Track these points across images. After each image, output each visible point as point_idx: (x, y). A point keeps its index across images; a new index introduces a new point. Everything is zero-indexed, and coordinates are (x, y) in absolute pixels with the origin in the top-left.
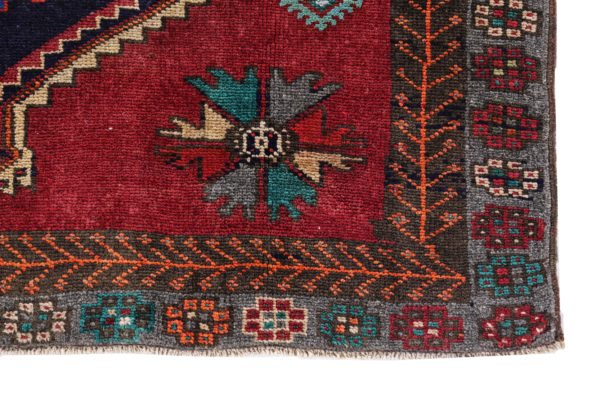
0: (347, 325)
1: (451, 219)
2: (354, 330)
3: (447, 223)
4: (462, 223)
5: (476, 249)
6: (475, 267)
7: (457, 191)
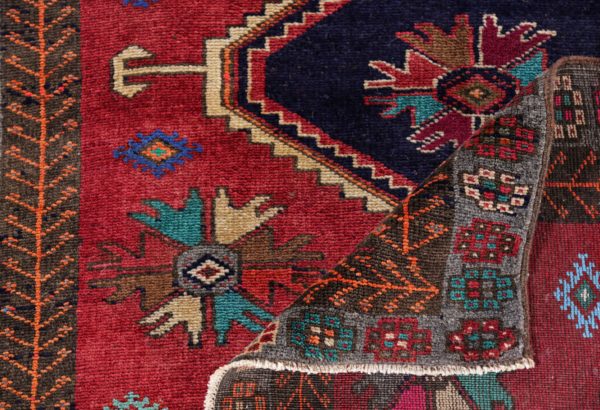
0: (322, 337)
1: (436, 230)
2: (329, 342)
3: (432, 234)
4: (447, 236)
5: (454, 262)
6: (450, 280)
7: (444, 200)
